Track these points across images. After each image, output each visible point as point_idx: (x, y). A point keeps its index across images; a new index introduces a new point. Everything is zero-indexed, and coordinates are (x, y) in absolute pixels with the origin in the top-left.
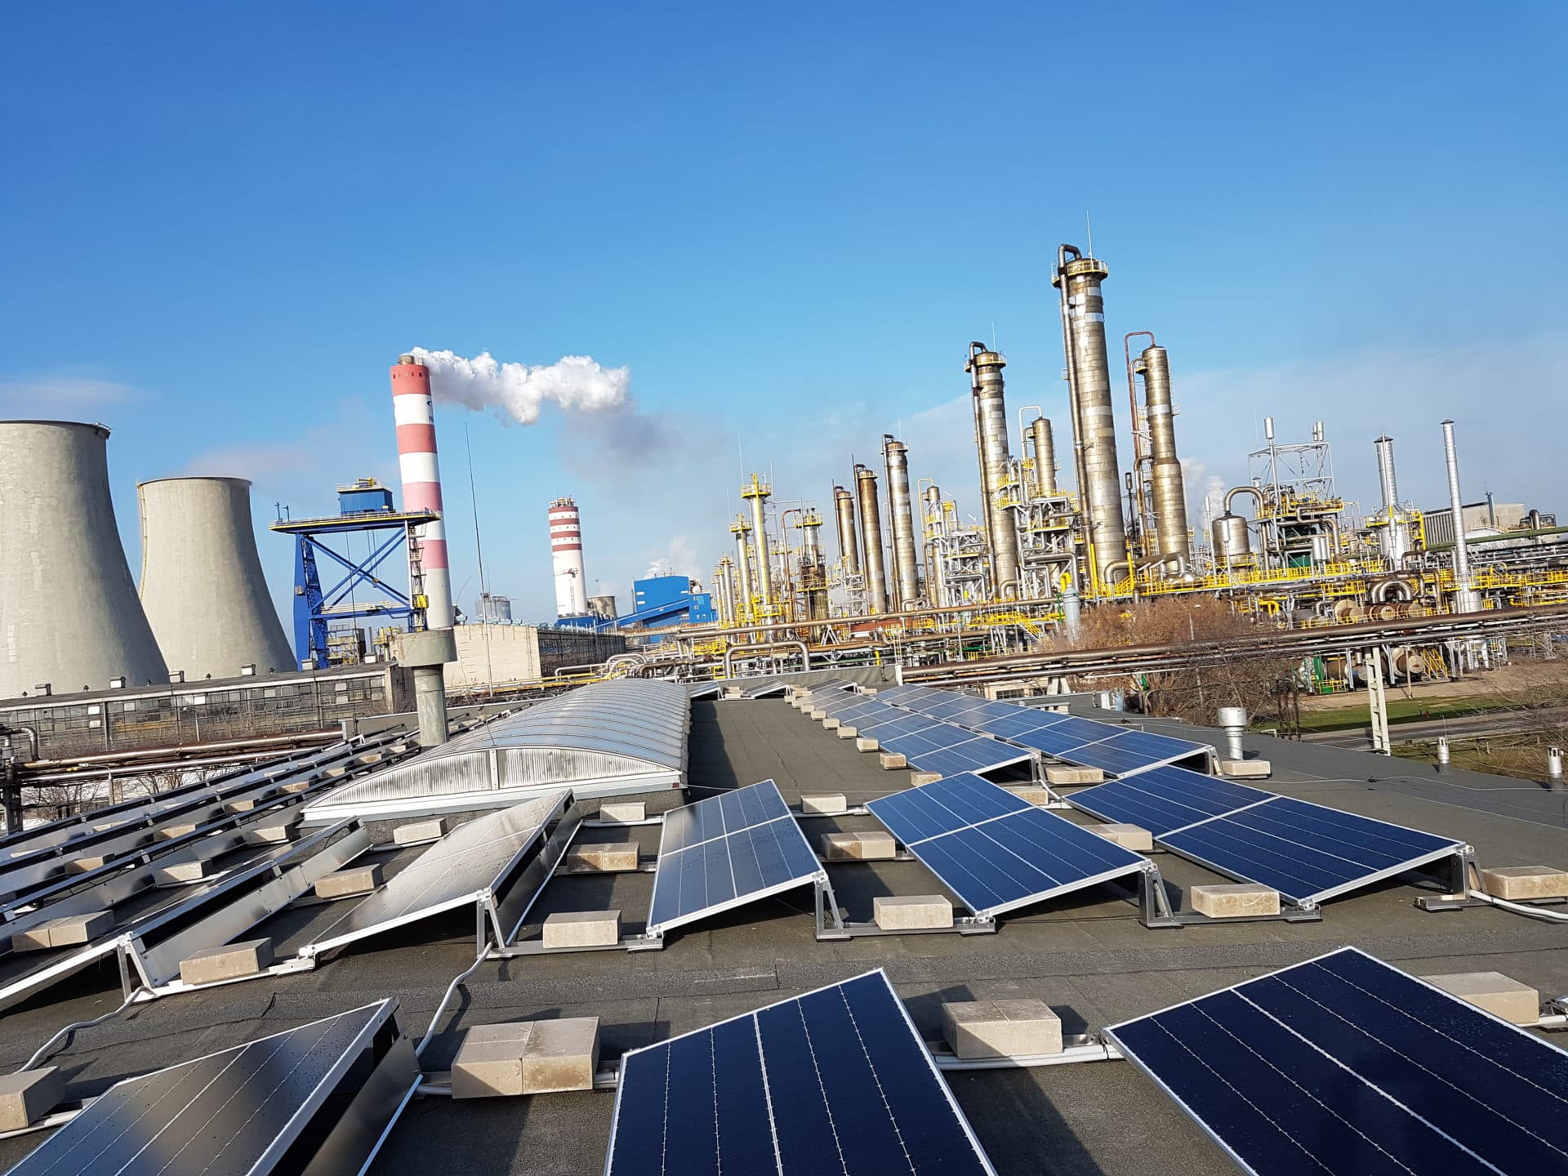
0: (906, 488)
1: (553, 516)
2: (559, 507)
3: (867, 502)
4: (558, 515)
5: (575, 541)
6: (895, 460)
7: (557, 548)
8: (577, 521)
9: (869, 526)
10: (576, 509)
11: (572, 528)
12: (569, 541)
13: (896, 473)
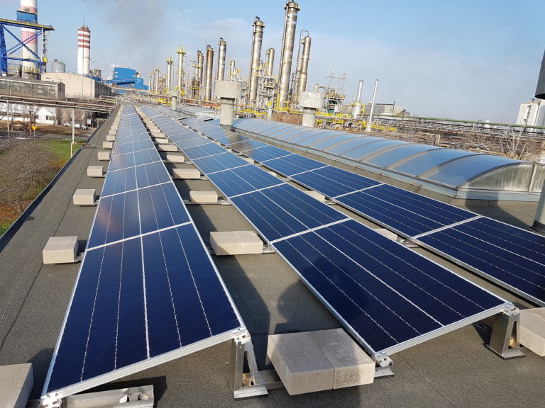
0: (224, 59)
1: (79, 32)
2: (83, 29)
3: (209, 60)
4: (82, 32)
5: (88, 44)
6: (222, 48)
7: (79, 46)
8: (89, 37)
9: (209, 69)
10: (89, 32)
11: (87, 39)
12: (85, 44)
13: (222, 52)
